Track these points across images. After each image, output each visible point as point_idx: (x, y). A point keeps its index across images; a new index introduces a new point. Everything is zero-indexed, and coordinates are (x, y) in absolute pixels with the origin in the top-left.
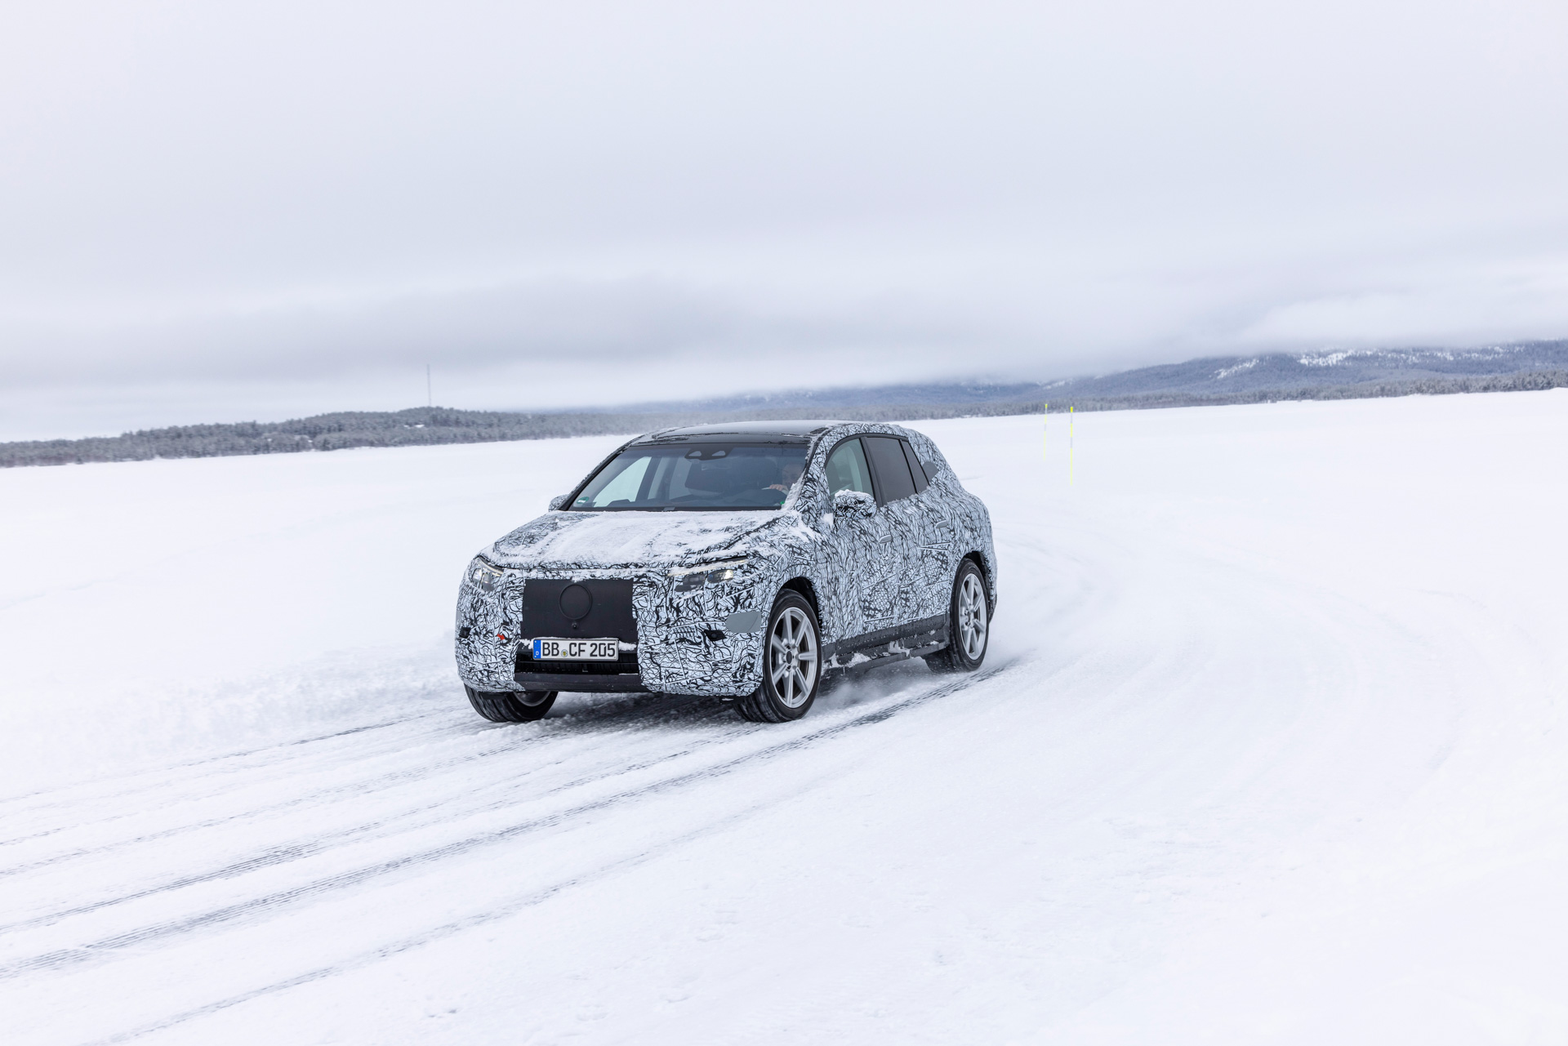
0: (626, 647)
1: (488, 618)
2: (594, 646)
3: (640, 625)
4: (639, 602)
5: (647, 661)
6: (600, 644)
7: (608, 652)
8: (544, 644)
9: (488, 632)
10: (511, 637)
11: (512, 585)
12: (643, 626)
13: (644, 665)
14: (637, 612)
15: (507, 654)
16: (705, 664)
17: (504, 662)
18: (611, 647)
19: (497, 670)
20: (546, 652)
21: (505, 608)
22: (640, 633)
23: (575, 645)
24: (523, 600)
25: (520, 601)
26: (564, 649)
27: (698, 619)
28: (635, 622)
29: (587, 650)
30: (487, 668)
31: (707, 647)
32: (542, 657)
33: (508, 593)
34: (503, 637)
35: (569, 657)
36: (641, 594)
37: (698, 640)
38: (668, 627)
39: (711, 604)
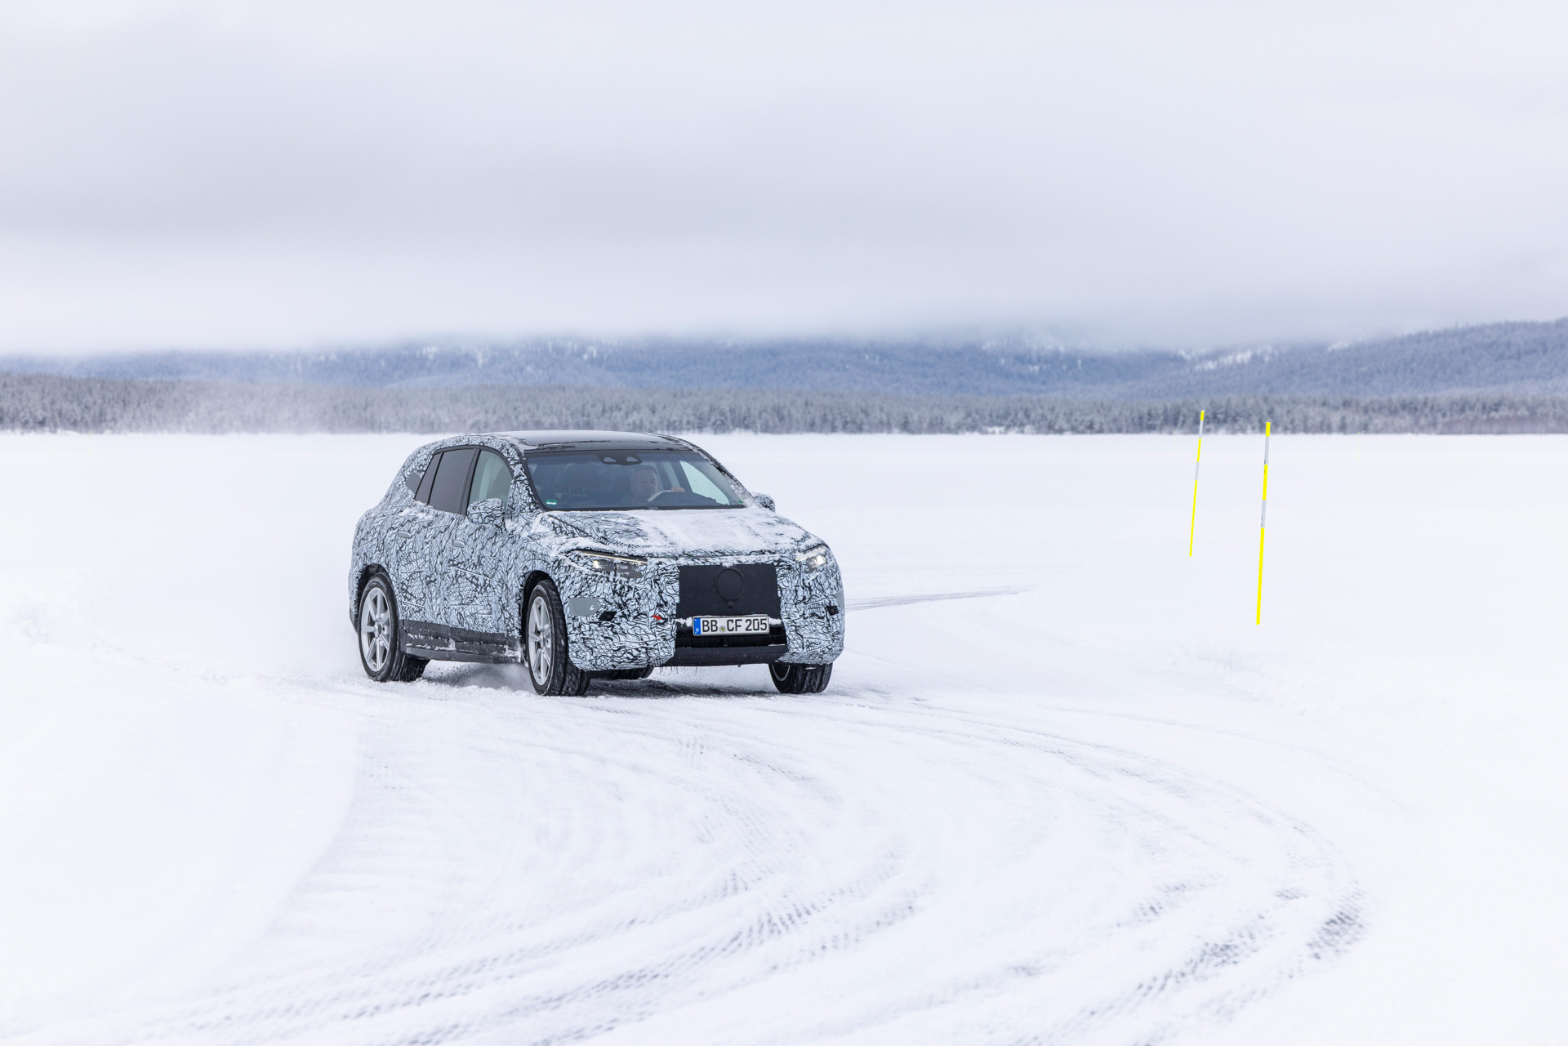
0: (775, 622)
1: (641, 601)
2: (749, 622)
3: (783, 601)
4: (783, 583)
5: (793, 633)
6: (754, 620)
7: (761, 626)
8: (703, 621)
9: (639, 614)
10: (666, 617)
11: (665, 571)
12: (785, 603)
13: (790, 637)
14: (781, 591)
15: (667, 632)
16: (828, 635)
17: (665, 639)
18: (763, 622)
19: (656, 647)
20: (706, 628)
21: (661, 592)
22: (783, 610)
23: (732, 621)
24: (680, 584)
25: (676, 585)
26: (722, 625)
27: (823, 597)
28: (779, 600)
29: (743, 625)
30: (645, 646)
31: (828, 620)
32: (702, 633)
33: (662, 579)
34: (660, 617)
35: (727, 632)
36: (783, 576)
37: (823, 615)
38: (805, 603)
39: (827, 584)
